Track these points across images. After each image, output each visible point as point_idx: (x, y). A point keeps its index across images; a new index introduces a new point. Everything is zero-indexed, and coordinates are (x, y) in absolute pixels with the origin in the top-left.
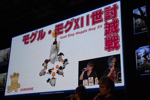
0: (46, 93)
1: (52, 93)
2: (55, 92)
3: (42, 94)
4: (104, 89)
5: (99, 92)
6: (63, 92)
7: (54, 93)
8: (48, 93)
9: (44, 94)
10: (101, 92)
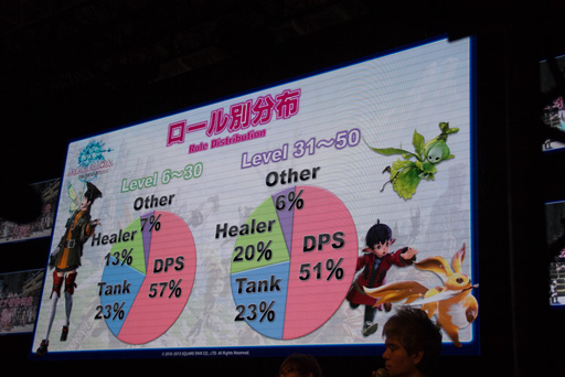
0: (184, 354)
1: (206, 353)
2: (218, 349)
3: (167, 354)
4: (400, 353)
5: (381, 363)
6: (247, 353)
7: (215, 353)
8: (191, 353)
9: (176, 354)
10: (387, 363)
